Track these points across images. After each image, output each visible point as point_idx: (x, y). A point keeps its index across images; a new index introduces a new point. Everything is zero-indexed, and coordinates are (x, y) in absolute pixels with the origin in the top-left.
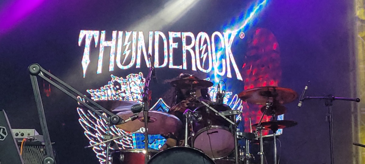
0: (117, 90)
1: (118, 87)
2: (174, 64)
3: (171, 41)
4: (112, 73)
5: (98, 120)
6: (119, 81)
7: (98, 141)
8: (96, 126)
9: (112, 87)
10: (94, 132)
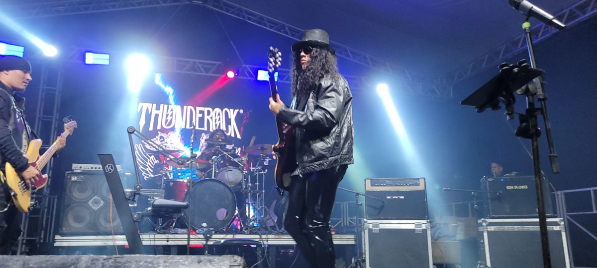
0: (162, 141)
1: (162, 139)
2: (199, 127)
3: (198, 112)
4: (159, 130)
5: (148, 160)
6: (163, 136)
7: (148, 173)
8: (147, 163)
9: (159, 139)
10: (146, 167)
